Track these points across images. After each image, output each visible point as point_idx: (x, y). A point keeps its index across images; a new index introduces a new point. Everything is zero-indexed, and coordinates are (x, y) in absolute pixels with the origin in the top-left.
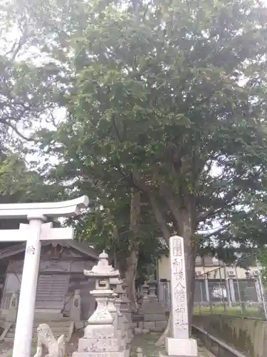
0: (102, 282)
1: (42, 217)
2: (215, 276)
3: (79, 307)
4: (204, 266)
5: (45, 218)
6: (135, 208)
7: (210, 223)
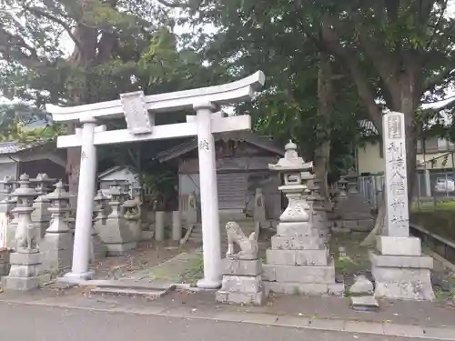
0: (292, 177)
1: (210, 105)
2: (444, 164)
3: (263, 206)
4: (425, 153)
5: (213, 106)
6: (324, 83)
7: (441, 92)
